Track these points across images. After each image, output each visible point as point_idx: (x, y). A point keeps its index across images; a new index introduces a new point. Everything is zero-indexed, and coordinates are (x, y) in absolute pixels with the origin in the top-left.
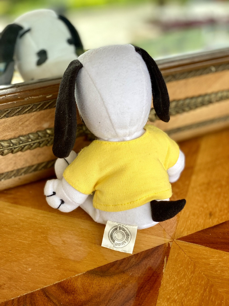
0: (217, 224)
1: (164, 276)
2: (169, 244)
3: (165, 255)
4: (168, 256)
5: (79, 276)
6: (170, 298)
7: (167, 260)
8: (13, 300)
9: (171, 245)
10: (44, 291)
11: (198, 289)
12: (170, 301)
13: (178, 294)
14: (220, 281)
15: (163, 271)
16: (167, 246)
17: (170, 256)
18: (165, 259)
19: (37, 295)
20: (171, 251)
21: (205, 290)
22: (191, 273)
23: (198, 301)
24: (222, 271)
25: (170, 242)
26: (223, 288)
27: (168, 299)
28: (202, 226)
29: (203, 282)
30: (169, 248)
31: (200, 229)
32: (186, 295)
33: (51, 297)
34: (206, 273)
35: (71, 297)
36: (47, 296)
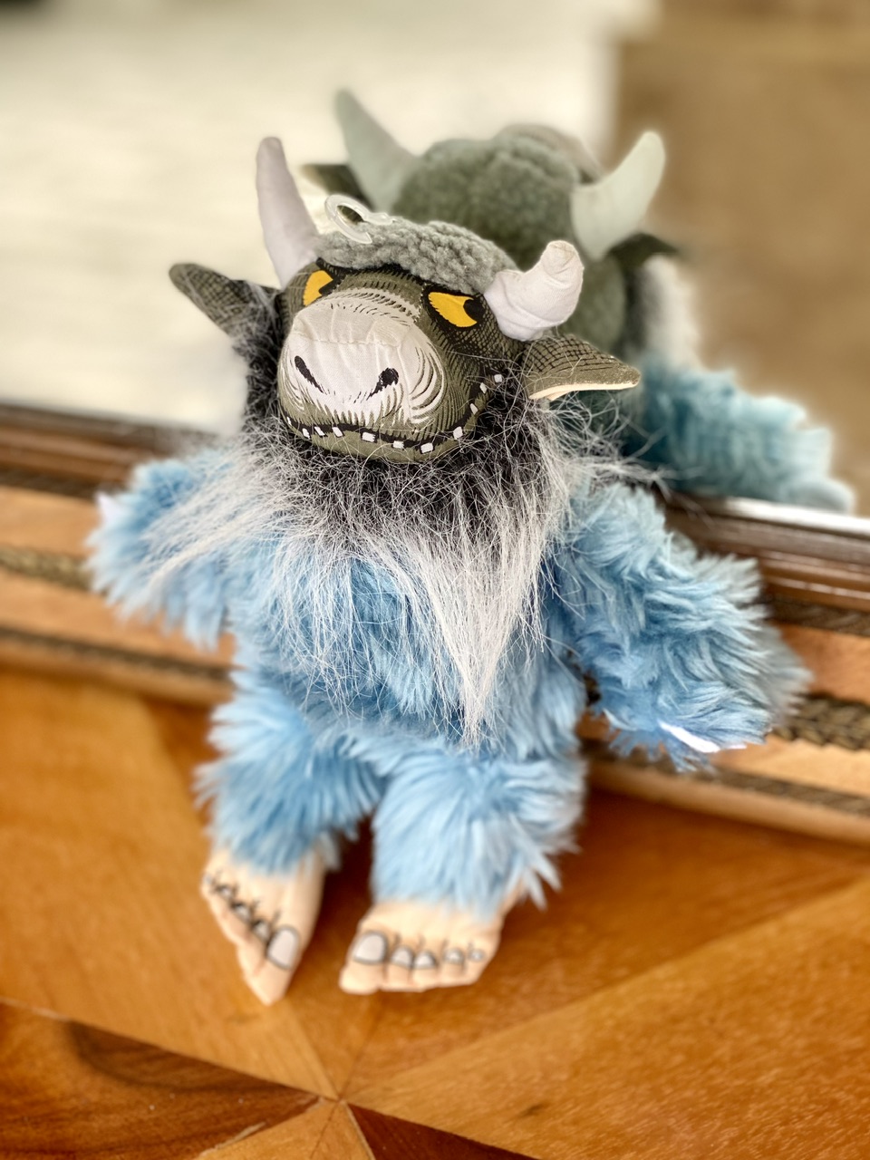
2: (315, 1101)
3: (264, 1120)
4: (269, 1126)
7: (253, 1134)
9: (316, 1106)
16: (303, 1102)
17: (270, 1131)
18: (252, 1129)
20: (292, 1122)
25: (327, 1099)
28: (462, 1123)
30: (300, 1110)
31: (444, 1125)
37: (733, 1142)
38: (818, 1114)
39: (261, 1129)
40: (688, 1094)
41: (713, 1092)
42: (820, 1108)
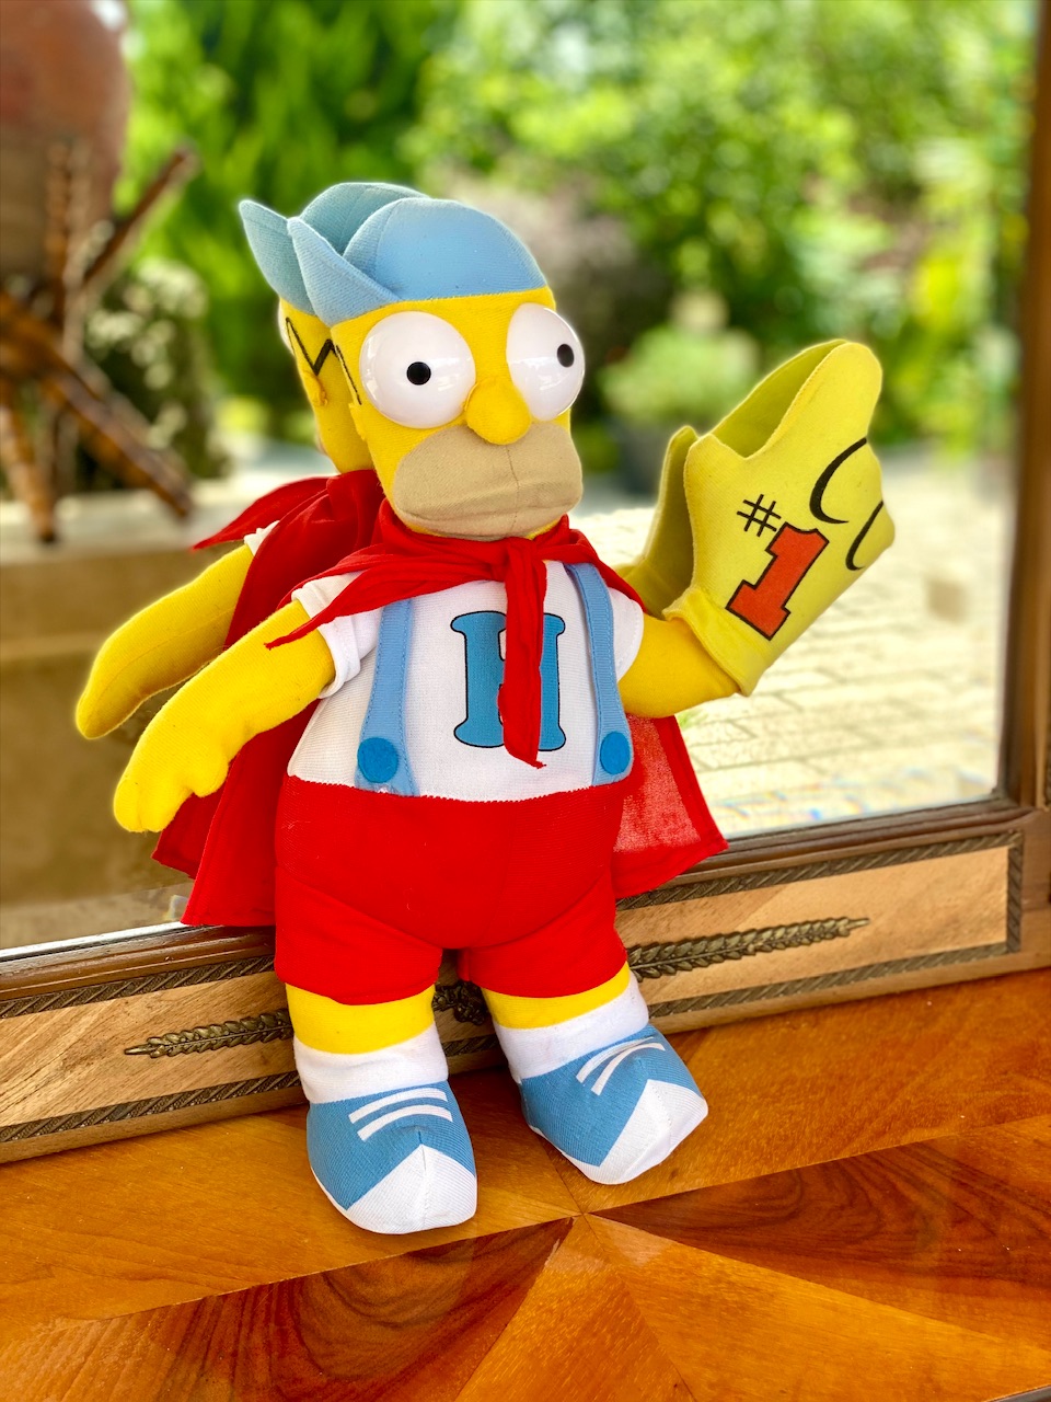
0: (681, 1191)
1: (545, 1271)
2: (572, 1220)
3: (558, 1238)
4: (562, 1240)
5: (391, 1259)
6: (544, 1306)
7: (559, 1246)
8: (272, 1285)
9: (574, 1221)
10: (326, 1276)
11: (599, 1297)
12: (543, 1310)
13: (560, 1301)
14: (645, 1288)
15: (546, 1263)
16: (567, 1223)
17: (566, 1240)
18: (557, 1243)
19: (313, 1281)
20: (572, 1232)
21: (611, 1299)
22: (596, 1271)
23: (591, 1315)
24: (656, 1273)
25: (576, 1216)
26: (645, 1299)
27: (540, 1307)
28: (647, 1195)
29: (612, 1288)
30: (570, 1226)
32: (573, 1304)
33: (336, 1286)
34: (623, 1273)
35: (370, 1290)
36: (330, 1284)
37: (768, 1143)
38: (790, 1118)
39: (561, 1243)
40: (730, 1137)
41: (739, 1131)
42: (788, 1116)
